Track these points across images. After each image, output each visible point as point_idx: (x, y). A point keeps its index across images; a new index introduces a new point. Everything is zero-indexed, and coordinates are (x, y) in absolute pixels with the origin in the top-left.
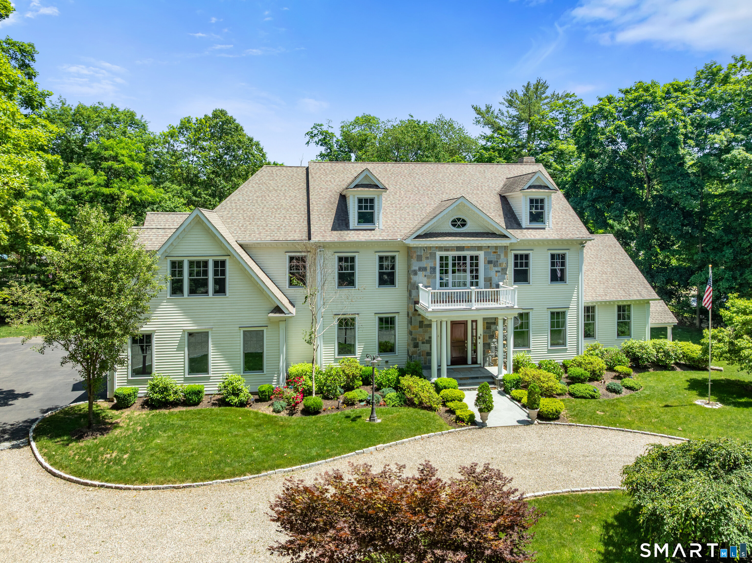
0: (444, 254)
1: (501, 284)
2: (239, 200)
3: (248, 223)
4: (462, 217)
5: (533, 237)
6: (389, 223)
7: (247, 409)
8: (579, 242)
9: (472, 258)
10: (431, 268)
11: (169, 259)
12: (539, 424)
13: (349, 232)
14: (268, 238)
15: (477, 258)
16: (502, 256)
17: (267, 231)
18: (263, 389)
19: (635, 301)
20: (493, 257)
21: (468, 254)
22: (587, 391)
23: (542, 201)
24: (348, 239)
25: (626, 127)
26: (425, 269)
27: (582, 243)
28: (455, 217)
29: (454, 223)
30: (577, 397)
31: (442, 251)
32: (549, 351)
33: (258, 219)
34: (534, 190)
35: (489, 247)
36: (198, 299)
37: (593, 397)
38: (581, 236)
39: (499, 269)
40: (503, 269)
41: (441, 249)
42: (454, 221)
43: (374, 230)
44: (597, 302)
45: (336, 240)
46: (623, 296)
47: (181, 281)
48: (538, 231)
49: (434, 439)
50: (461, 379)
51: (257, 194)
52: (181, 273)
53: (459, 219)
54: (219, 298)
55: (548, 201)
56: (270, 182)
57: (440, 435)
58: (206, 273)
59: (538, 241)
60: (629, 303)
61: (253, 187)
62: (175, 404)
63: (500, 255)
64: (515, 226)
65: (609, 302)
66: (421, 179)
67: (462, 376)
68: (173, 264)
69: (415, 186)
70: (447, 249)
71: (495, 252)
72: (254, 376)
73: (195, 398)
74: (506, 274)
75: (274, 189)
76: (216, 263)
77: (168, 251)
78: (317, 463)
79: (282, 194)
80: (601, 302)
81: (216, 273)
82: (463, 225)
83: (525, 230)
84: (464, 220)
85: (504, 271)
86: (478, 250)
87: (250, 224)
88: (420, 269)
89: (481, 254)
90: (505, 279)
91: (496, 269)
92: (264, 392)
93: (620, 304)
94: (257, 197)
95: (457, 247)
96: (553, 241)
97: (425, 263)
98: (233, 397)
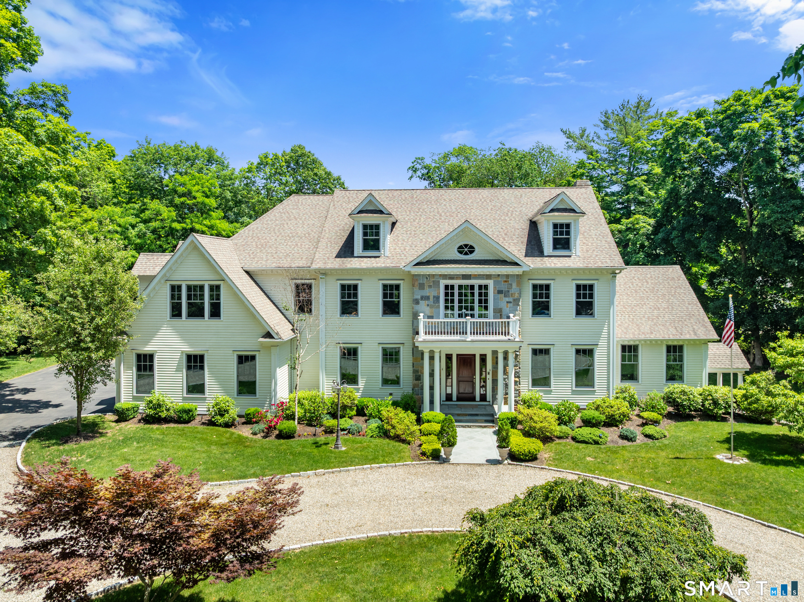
0: (450, 282)
1: (511, 315)
2: (257, 228)
3: (259, 250)
4: (470, 243)
5: (553, 265)
6: (398, 250)
7: (232, 430)
8: (610, 271)
9: (480, 287)
10: (434, 297)
11: (169, 283)
12: (509, 464)
13: (352, 259)
14: (274, 265)
15: (486, 287)
16: (514, 286)
17: (274, 258)
18: (249, 412)
19: (689, 340)
20: (504, 287)
21: (476, 282)
22: (590, 436)
23: (568, 226)
24: (349, 266)
25: (711, 143)
26: (427, 298)
27: (613, 273)
28: (462, 243)
29: (461, 249)
30: (578, 442)
31: (446, 279)
32: (574, 392)
33: (270, 247)
34: (556, 214)
35: (499, 275)
36: (195, 322)
37: (596, 443)
38: (612, 265)
39: (511, 299)
40: (514, 300)
41: (445, 277)
42: (460, 247)
43: (379, 257)
44: (640, 341)
45: (337, 266)
46: (673, 335)
47: (180, 304)
48: (561, 258)
49: (383, 470)
50: (459, 415)
51: (277, 222)
52: (180, 298)
53: (466, 246)
54: (215, 322)
55: (575, 225)
56: (293, 211)
57: (392, 467)
58: (202, 296)
59: (560, 270)
60: (681, 343)
61: (275, 216)
62: (167, 420)
63: (511, 285)
64: (537, 253)
65: (656, 341)
66: (448, 205)
67: (460, 412)
68: (173, 288)
69: (438, 213)
70: (451, 277)
71: (506, 281)
72: (246, 399)
73: (185, 416)
74: (518, 305)
75: (295, 217)
76: (212, 288)
77: (168, 275)
78: (246, 480)
79: (301, 222)
80: (645, 341)
81: (211, 297)
82: (471, 252)
83: (547, 258)
84: (472, 247)
85: (516, 302)
86: (487, 279)
87: (260, 251)
88: (423, 298)
89: (490, 283)
90: (517, 310)
91: (507, 299)
92: (249, 414)
93: (670, 343)
94: (276, 226)
95: (463, 275)
96: (578, 270)
97: (427, 292)
98: (219, 417)
